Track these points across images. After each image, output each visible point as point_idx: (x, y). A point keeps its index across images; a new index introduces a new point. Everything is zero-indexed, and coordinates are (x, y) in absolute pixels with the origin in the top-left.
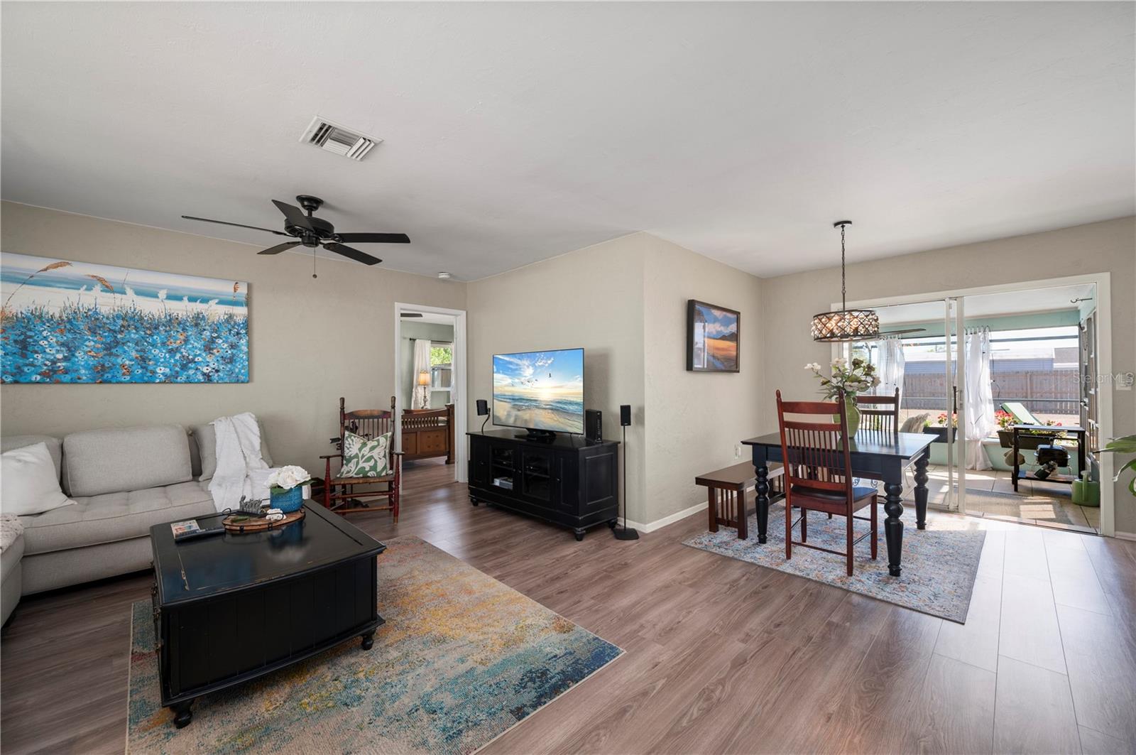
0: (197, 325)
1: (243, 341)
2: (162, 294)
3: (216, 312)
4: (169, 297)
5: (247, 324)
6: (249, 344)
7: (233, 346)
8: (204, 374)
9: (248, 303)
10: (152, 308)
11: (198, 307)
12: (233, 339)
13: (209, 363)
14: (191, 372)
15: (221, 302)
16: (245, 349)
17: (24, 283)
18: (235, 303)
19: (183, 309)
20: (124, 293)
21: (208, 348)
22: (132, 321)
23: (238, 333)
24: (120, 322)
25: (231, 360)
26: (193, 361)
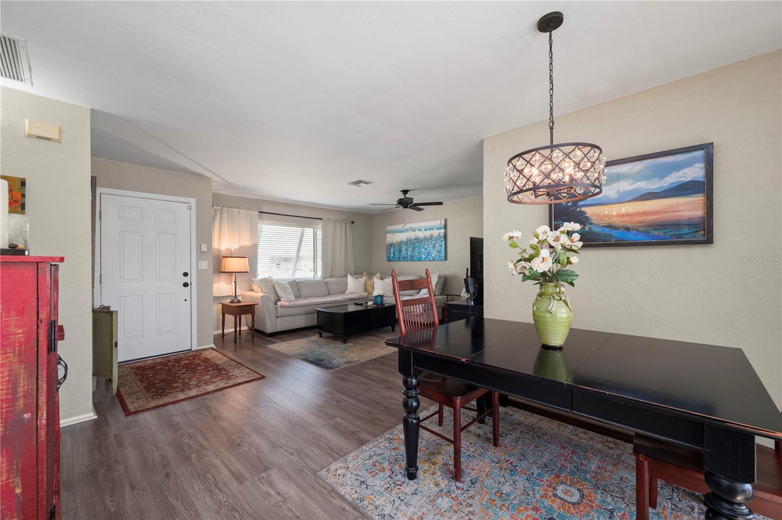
0: (431, 239)
1: (443, 244)
2: (423, 230)
3: (436, 233)
4: (425, 230)
5: (445, 237)
6: (446, 244)
7: (440, 246)
8: (433, 257)
9: (445, 227)
10: (421, 235)
11: (432, 232)
12: (440, 243)
13: (434, 254)
14: (430, 257)
15: (437, 229)
16: (444, 247)
17: (400, 232)
18: (440, 228)
19: (428, 234)
20: (415, 231)
21: (434, 247)
22: (417, 240)
23: (442, 240)
24: (415, 241)
25: (440, 252)
26: (430, 253)
